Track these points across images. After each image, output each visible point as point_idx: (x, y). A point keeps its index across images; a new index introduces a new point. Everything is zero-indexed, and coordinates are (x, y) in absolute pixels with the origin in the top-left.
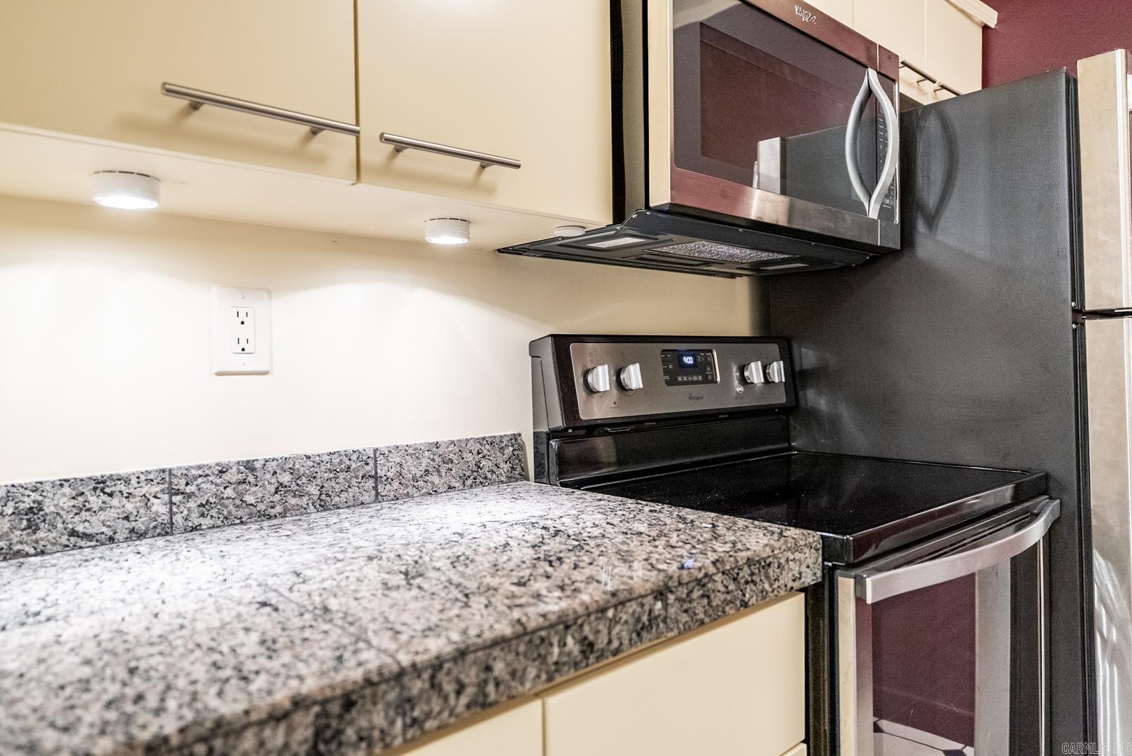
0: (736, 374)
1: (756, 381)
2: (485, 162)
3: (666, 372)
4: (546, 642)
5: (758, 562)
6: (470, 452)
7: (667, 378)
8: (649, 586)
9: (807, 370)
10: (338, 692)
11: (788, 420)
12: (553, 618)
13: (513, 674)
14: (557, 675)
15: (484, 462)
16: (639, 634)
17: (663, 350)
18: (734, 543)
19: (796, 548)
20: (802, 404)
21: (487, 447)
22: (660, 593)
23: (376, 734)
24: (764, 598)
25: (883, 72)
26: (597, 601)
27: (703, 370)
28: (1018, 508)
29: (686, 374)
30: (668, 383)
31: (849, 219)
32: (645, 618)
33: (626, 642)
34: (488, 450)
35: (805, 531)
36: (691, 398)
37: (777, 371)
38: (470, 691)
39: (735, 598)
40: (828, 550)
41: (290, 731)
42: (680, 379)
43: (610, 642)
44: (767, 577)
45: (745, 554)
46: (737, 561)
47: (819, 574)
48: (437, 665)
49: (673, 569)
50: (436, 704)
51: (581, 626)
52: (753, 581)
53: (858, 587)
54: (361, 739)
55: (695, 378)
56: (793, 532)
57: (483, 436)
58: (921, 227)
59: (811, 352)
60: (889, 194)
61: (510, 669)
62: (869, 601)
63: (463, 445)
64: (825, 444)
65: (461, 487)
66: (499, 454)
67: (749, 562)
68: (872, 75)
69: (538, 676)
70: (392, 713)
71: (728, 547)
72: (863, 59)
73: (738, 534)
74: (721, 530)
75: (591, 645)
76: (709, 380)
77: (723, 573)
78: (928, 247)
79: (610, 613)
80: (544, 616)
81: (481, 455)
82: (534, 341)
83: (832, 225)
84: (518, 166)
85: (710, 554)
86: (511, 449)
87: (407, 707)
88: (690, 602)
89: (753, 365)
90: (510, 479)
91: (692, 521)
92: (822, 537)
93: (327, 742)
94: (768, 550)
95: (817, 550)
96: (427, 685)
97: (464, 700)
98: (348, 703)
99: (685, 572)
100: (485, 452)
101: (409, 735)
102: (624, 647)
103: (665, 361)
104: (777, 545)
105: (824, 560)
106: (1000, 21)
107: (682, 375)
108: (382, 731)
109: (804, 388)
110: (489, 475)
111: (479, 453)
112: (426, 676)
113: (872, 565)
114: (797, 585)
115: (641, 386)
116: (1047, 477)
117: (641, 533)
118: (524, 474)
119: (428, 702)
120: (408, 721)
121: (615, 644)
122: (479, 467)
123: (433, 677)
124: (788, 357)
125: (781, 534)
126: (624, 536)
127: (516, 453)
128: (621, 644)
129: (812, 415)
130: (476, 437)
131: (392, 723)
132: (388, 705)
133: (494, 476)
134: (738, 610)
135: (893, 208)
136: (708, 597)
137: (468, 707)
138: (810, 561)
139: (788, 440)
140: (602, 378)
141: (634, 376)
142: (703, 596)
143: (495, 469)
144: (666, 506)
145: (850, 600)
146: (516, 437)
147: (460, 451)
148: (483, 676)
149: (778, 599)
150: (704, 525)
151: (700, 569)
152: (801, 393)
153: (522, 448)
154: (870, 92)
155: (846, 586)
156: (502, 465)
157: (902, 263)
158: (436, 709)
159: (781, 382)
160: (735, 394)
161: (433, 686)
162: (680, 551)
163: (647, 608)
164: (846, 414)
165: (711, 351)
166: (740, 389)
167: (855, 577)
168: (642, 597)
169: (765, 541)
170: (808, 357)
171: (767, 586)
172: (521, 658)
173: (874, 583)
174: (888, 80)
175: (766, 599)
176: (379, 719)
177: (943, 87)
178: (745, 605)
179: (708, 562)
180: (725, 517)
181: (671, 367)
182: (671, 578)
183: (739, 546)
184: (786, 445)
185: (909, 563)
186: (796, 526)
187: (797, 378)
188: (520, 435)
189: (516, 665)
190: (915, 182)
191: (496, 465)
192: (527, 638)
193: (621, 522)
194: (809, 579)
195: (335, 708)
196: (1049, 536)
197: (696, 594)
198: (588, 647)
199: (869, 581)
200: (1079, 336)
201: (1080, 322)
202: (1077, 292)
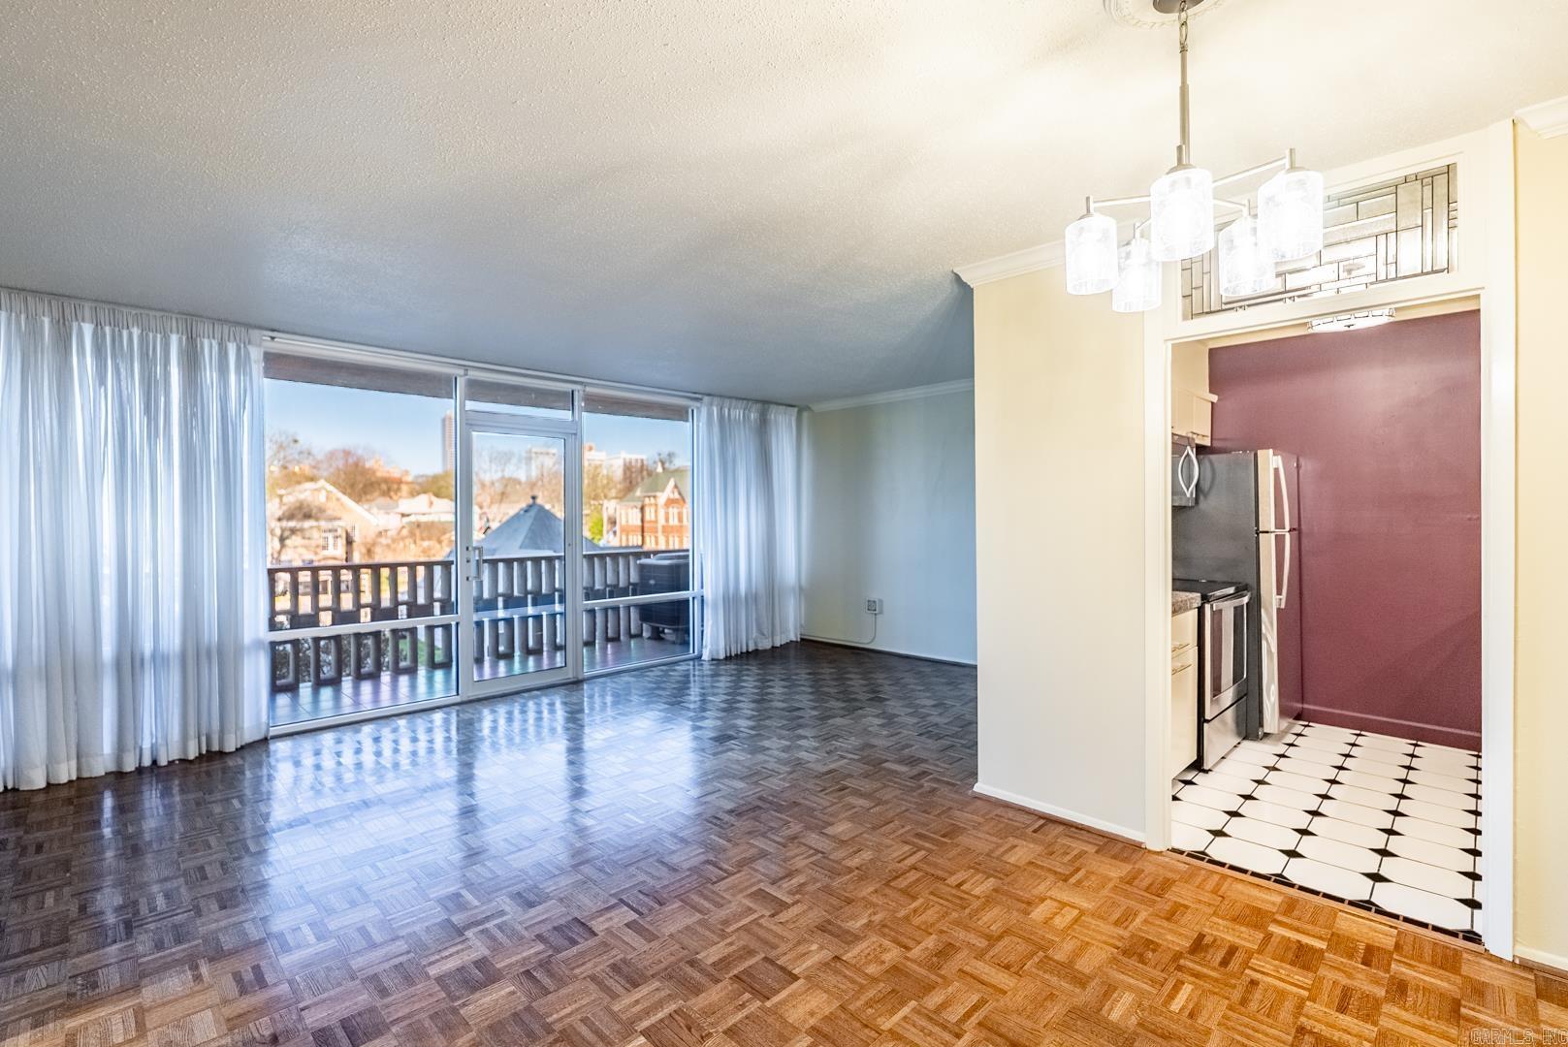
28: (1238, 593)
40: (1203, 598)
60: (1193, 488)
62: (1211, 611)
68: (1188, 448)
95: (1200, 598)
105: (1202, 601)
113: (1211, 603)
116: (1248, 585)
155: (1207, 607)
157: (1196, 508)
173: (1215, 606)
190: (1200, 482)
194: (1198, 605)
196: (1248, 603)
199: (1211, 606)
200: (1258, 538)
201: (1258, 534)
202: (1257, 524)
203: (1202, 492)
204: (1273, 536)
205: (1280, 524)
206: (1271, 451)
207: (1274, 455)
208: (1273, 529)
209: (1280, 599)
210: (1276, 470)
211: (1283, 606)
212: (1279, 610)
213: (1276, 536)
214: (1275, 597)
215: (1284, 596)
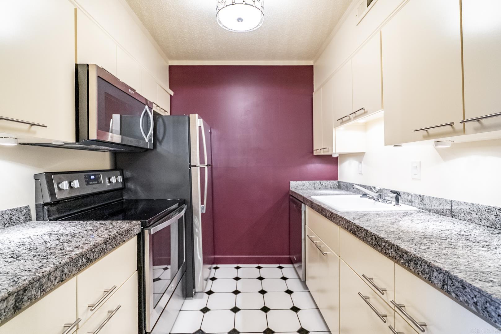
0: (107, 180)
1: (114, 182)
2: (32, 125)
3: (86, 181)
4: (78, 261)
5: (127, 230)
6: (7, 214)
7: (86, 183)
8: (102, 241)
9: (128, 178)
10: (22, 288)
11: (122, 191)
12: (79, 255)
13: (69, 271)
14: (80, 269)
15: (13, 217)
16: (100, 254)
17: (85, 175)
18: (120, 227)
19: (135, 225)
20: (126, 187)
21: (15, 212)
22: (105, 243)
23: (33, 296)
24: (128, 238)
25: (150, 106)
26: (90, 248)
27: (97, 180)
28: (179, 208)
29: (93, 181)
30: (87, 185)
31: (142, 142)
32: (102, 249)
33: (97, 256)
34: (15, 213)
35: (137, 221)
36: (94, 188)
37: (120, 179)
38: (58, 278)
39: (122, 240)
40: (142, 225)
41: (8, 302)
42: (90, 183)
43: (93, 257)
44: (129, 233)
45: (124, 229)
46: (122, 231)
47: (140, 230)
48: (50, 274)
49: (107, 236)
50: (49, 284)
51: (87, 255)
52: (126, 235)
53: (150, 231)
54: (29, 299)
55: (95, 182)
56: (133, 222)
57: (13, 208)
58: (158, 144)
59: (129, 173)
60: (151, 136)
61: (69, 270)
62: (152, 234)
63: (4, 213)
64: (133, 197)
65: (3, 228)
66: (20, 214)
67: (125, 231)
68: (147, 107)
69: (76, 270)
70: (37, 289)
71: (119, 228)
72: (145, 103)
73: (120, 225)
74: (114, 224)
75: (89, 259)
76: (99, 183)
77: (119, 235)
78: (159, 149)
79: (93, 250)
80: (77, 255)
81: (12, 215)
82: (36, 174)
83: (138, 144)
84: (46, 127)
85: (115, 231)
86: (25, 211)
87: (42, 287)
88: (112, 243)
89: (113, 177)
90: (24, 221)
91: (105, 224)
92: (141, 222)
93: (18, 303)
94: (129, 227)
95: (140, 225)
96: (47, 280)
97: (57, 281)
98: (25, 290)
99: (110, 236)
100: (14, 214)
101: (42, 294)
102: (97, 258)
103: (85, 178)
104: (131, 225)
105: (141, 227)
106: (174, 94)
107: (91, 181)
108: (35, 295)
109: (127, 183)
110: (16, 221)
111: (11, 214)
112: (46, 277)
113: (152, 226)
114: (135, 234)
115: (79, 187)
116: (185, 200)
117: (91, 230)
118: (30, 219)
119: (47, 284)
120: (42, 290)
121: (95, 257)
122: (11, 219)
123: (48, 277)
124: (122, 174)
125: (131, 222)
126: (86, 231)
127: (27, 212)
128: (96, 257)
129: (130, 189)
130: (10, 209)
131: (38, 292)
132: (36, 288)
133: (18, 221)
134: (123, 242)
135: (152, 139)
136: (116, 241)
137: (58, 282)
138: (138, 228)
139: (122, 197)
140: (65, 185)
141: (76, 184)
142: (115, 241)
143: (18, 219)
144: (94, 221)
145: (147, 235)
146: (27, 208)
147: (2, 215)
148: (62, 274)
149: (132, 238)
150: (109, 224)
151: (114, 235)
152: (126, 184)
153: (29, 210)
154: (146, 111)
155: (146, 232)
156: (21, 217)
157: (153, 152)
158: (49, 285)
159: (121, 182)
160: (107, 186)
161: (48, 280)
162: (106, 232)
163: (102, 247)
164: (139, 189)
165: (100, 174)
166: (109, 184)
167: (149, 229)
168: (101, 244)
169: (128, 225)
170: (128, 174)
171: (129, 236)
172: (72, 266)
173: (153, 230)
174: (150, 108)
175: (129, 238)
176: (33, 292)
177: (162, 109)
178: (124, 241)
179: (115, 233)
180: (114, 221)
181: (87, 180)
182: (107, 238)
183: (121, 227)
184: (121, 198)
185: (159, 224)
186: (134, 220)
187: (125, 180)
188: (29, 206)
189: (70, 269)
190: (157, 133)
191: (19, 217)
192: (73, 261)
193: (82, 228)
194: (138, 232)
195: (21, 293)
196: (185, 214)
197: (113, 241)
198: (88, 259)
199: (152, 229)
200: (190, 170)
201: (190, 167)
202: (190, 161)
203: (158, 140)
204: (198, 168)
205: (202, 161)
206: (197, 115)
207: (199, 118)
208: (198, 164)
209: (203, 207)
210: (200, 127)
211: (204, 212)
212: (202, 214)
213: (200, 168)
214: (200, 206)
215: (205, 206)
